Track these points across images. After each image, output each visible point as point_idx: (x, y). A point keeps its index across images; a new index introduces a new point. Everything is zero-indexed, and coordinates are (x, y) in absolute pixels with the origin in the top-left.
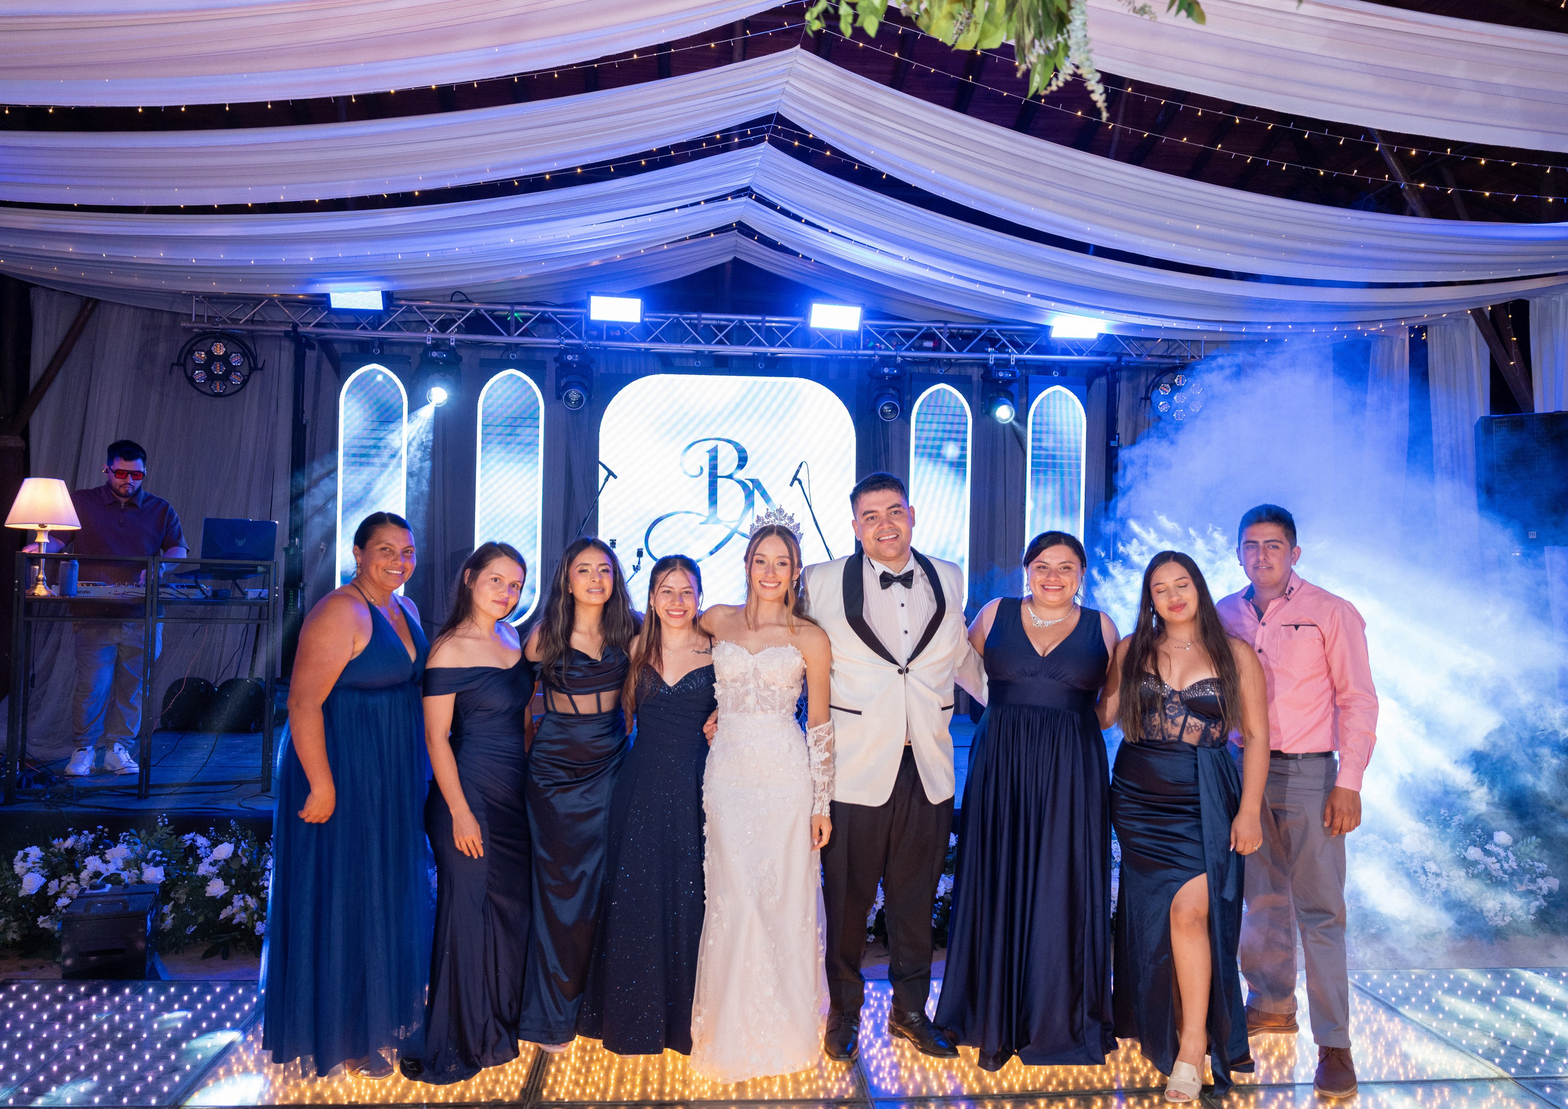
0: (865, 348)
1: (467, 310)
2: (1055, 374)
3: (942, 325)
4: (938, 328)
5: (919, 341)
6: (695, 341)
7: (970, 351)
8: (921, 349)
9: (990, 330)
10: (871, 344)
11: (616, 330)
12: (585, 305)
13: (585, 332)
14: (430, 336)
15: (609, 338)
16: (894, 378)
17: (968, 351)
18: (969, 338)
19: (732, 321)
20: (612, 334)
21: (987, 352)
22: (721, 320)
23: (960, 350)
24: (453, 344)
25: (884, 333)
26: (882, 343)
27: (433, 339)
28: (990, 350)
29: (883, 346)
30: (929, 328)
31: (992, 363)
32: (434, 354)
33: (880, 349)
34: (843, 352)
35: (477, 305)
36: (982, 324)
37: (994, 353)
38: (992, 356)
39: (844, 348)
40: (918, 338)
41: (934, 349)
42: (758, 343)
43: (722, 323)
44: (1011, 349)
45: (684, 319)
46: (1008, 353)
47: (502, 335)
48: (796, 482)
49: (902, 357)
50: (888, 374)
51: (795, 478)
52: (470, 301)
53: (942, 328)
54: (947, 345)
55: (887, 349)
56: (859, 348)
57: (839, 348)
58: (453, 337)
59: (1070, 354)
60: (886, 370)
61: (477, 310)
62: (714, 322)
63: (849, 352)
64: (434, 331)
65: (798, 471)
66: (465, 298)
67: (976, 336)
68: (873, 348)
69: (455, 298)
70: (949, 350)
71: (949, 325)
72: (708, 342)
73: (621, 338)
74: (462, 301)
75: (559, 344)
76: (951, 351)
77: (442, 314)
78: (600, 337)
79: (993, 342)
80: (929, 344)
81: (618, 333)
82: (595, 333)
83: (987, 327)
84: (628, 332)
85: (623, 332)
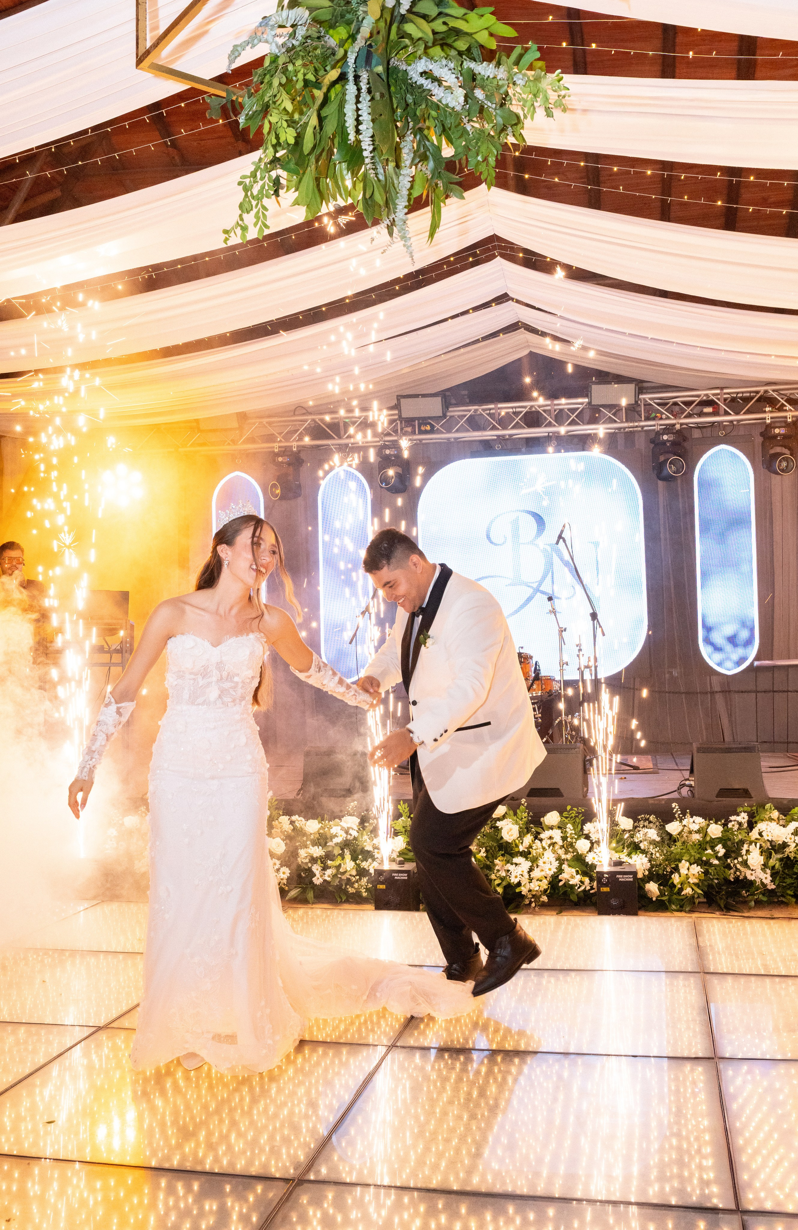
0: (647, 419)
1: (306, 421)
3: (718, 391)
4: (714, 395)
5: (698, 407)
6: (494, 428)
7: (748, 412)
8: (701, 414)
9: (766, 392)
10: (653, 415)
11: (425, 425)
13: (402, 429)
14: (276, 445)
15: (421, 432)
16: (674, 443)
17: (744, 413)
18: (747, 400)
19: (525, 407)
20: (423, 428)
21: (765, 412)
22: (516, 407)
23: (737, 413)
24: (295, 449)
25: (666, 404)
26: (662, 413)
27: (280, 447)
28: (767, 409)
29: (664, 416)
30: (707, 395)
31: (768, 421)
32: (280, 459)
33: (661, 419)
34: (626, 425)
35: (313, 417)
36: (757, 386)
37: (771, 412)
38: (768, 415)
39: (627, 421)
40: (696, 405)
41: (715, 413)
42: (550, 425)
43: (518, 410)
44: (788, 407)
45: (484, 410)
46: (786, 410)
47: (334, 438)
48: (561, 540)
49: (682, 424)
50: (667, 441)
51: (560, 537)
52: (310, 414)
53: (718, 394)
54: (725, 410)
55: (668, 418)
56: (641, 421)
57: (622, 422)
58: (295, 444)
60: (665, 437)
61: (313, 420)
62: (511, 410)
63: (631, 424)
64: (280, 441)
65: (562, 532)
66: (304, 411)
67: (752, 398)
68: (654, 419)
69: (297, 413)
70: (727, 413)
71: (725, 391)
72: (505, 428)
73: (432, 431)
74: (304, 414)
75: (379, 442)
76: (730, 414)
77: (289, 426)
78: (413, 433)
79: (771, 401)
80: (707, 410)
81: (428, 428)
82: (409, 429)
83: (762, 389)
84: (437, 426)
85: (432, 427)
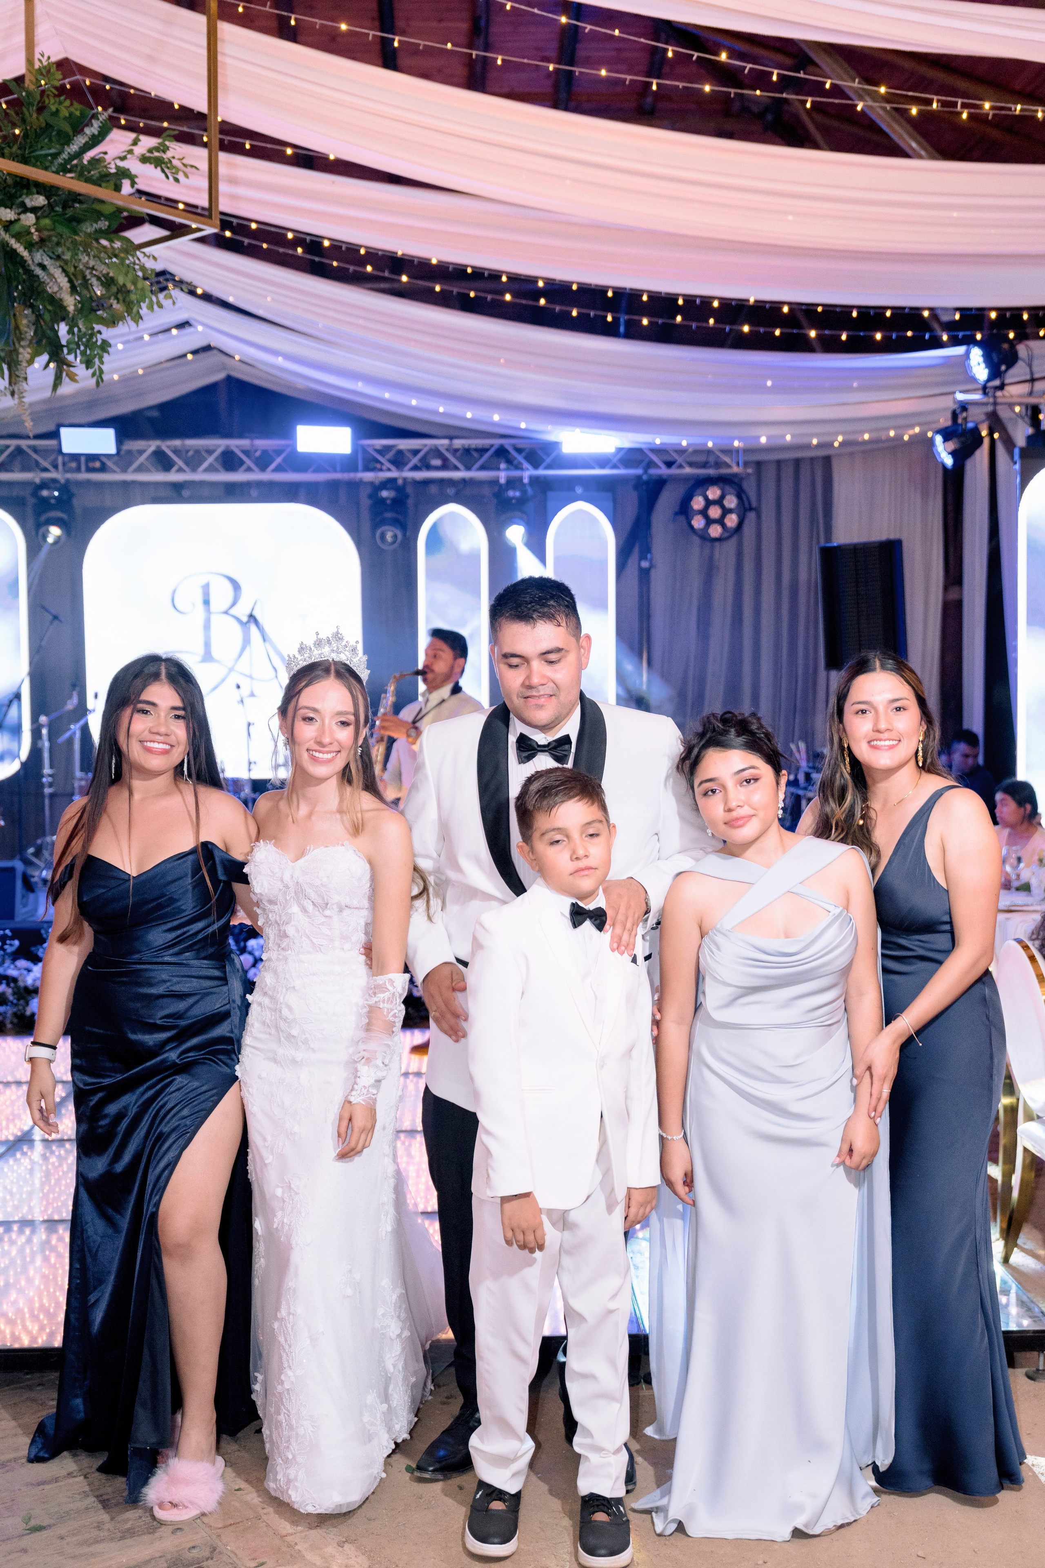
0: (365, 470)
2: (579, 490)
3: (448, 441)
4: (443, 445)
5: (426, 459)
6: (181, 470)
7: (482, 468)
8: (428, 468)
9: (502, 446)
10: (373, 465)
11: (94, 462)
12: (55, 435)
13: (64, 464)
15: (90, 470)
16: (395, 500)
17: (478, 470)
18: (479, 454)
19: (220, 446)
20: (91, 465)
21: (500, 469)
22: (208, 445)
23: (468, 468)
26: (382, 464)
28: (503, 466)
29: (384, 468)
30: (434, 445)
31: (503, 481)
33: (381, 470)
34: (339, 474)
36: (492, 438)
37: (507, 470)
38: (504, 474)
39: (340, 470)
40: (423, 456)
41: (444, 468)
42: (250, 469)
43: (213, 448)
44: (525, 465)
45: (166, 447)
46: (521, 469)
49: (406, 478)
50: (388, 497)
53: (448, 445)
54: (455, 464)
55: (389, 470)
56: (359, 471)
59: (593, 468)
60: (386, 493)
62: (204, 448)
67: (488, 452)
68: (372, 469)
70: (457, 468)
71: (456, 441)
72: (194, 470)
73: (103, 469)
75: (35, 479)
76: (462, 470)
78: (78, 469)
79: (508, 457)
80: (437, 462)
81: (97, 464)
82: (74, 465)
83: (497, 442)
84: (109, 464)
85: (103, 464)
